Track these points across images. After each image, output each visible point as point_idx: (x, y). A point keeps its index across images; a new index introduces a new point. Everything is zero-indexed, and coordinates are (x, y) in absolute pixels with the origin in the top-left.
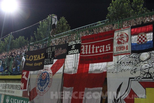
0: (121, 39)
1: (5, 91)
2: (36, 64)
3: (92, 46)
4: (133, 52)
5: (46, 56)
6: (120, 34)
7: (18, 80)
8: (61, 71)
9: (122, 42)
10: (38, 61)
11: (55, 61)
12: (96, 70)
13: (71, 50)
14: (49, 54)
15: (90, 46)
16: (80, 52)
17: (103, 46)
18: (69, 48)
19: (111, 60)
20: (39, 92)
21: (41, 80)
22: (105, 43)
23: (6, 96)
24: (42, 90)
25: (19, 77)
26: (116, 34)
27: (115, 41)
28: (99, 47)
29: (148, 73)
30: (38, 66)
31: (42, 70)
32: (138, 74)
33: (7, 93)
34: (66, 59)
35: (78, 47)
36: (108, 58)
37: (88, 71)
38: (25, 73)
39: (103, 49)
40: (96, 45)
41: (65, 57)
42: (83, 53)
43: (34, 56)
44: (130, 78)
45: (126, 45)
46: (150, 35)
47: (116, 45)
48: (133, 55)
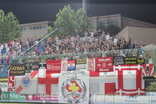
0: (64, 64)
2: (19, 72)
3: (52, 66)
4: (68, 70)
5: (26, 68)
6: (63, 62)
8: (36, 76)
9: (64, 65)
11: (32, 71)
13: (41, 67)
14: (28, 67)
15: (51, 65)
16: (46, 68)
17: (57, 66)
18: (40, 66)
19: (60, 72)
20: (24, 87)
21: (24, 81)
22: (58, 65)
24: (26, 86)
25: (8, 79)
26: (62, 62)
27: (62, 65)
28: (55, 67)
29: (73, 78)
30: (21, 73)
31: (24, 76)
32: (70, 78)
34: (39, 71)
35: (45, 66)
36: (59, 72)
37: (51, 77)
38: (11, 77)
39: (57, 68)
40: (54, 65)
42: (48, 68)
43: (17, 67)
44: (67, 80)
45: (66, 67)
46: (74, 64)
47: (62, 67)
48: (68, 71)
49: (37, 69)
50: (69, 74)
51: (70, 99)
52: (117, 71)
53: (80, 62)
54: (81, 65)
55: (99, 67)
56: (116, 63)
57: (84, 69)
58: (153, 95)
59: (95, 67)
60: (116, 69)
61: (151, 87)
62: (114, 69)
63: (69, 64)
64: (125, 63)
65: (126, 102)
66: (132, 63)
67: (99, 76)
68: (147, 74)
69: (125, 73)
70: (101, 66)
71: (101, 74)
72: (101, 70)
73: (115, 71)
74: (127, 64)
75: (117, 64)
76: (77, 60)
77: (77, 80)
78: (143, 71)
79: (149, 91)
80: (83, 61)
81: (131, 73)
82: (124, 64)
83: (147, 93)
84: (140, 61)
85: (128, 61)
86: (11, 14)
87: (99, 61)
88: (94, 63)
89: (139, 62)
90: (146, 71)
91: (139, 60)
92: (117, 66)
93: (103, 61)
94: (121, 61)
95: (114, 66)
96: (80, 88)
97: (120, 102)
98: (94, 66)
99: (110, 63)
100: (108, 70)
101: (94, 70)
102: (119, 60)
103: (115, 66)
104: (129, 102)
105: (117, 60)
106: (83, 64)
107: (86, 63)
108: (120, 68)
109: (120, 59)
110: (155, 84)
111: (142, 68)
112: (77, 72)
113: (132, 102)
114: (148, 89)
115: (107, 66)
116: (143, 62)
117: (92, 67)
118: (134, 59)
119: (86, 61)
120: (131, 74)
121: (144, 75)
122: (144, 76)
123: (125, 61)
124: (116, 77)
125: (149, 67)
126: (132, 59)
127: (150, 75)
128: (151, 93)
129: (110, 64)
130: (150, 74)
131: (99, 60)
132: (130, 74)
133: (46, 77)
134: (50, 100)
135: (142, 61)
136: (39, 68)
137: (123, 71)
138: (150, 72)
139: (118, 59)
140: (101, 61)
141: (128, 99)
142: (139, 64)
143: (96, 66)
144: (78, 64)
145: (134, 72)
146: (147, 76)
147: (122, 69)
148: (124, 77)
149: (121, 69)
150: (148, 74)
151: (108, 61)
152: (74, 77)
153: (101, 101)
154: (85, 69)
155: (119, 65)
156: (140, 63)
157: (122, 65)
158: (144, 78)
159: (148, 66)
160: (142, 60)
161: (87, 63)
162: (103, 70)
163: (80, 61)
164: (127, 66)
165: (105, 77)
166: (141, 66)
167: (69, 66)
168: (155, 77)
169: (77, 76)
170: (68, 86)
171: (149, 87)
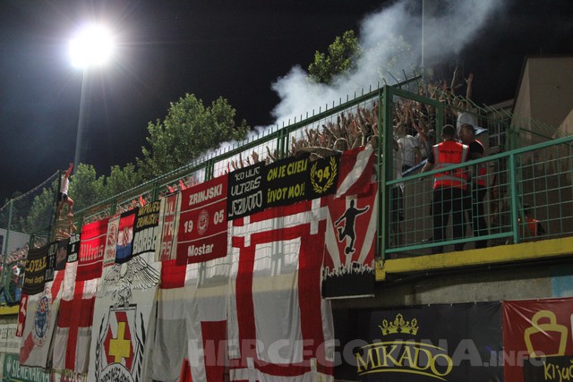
0: (111, 237)
1: (6, 345)
2: (36, 280)
4: (116, 262)
5: (48, 263)
6: (111, 227)
8: (59, 294)
9: (111, 241)
10: (39, 274)
11: (56, 273)
12: (89, 294)
13: (71, 253)
14: (51, 258)
15: (88, 246)
16: (78, 257)
17: (98, 248)
18: (69, 250)
19: (98, 275)
20: (36, 340)
21: (39, 314)
22: (100, 243)
23: (6, 358)
24: (41, 336)
25: (15, 309)
26: (109, 226)
27: (107, 241)
29: (123, 297)
30: (38, 285)
31: (42, 294)
32: (116, 300)
33: (8, 350)
34: (65, 272)
37: (82, 295)
38: (24, 301)
39: (97, 254)
40: (93, 244)
41: (65, 268)
42: (81, 259)
43: (36, 262)
44: (111, 307)
45: (114, 248)
46: (131, 232)
47: (107, 248)
48: (116, 267)
49: (63, 265)
50: (116, 279)
52: (237, 250)
53: (146, 221)
54: (146, 230)
55: (188, 236)
56: (237, 205)
57: (151, 251)
59: (179, 241)
60: (238, 242)
62: (229, 241)
63: (121, 234)
64: (265, 197)
66: (291, 192)
67: (180, 283)
68: (343, 260)
70: (195, 231)
71: (192, 271)
72: (191, 251)
73: (231, 254)
74: (276, 204)
75: (239, 213)
76: (141, 213)
77: (131, 305)
78: (331, 241)
80: (153, 213)
81: (282, 256)
82: (262, 208)
84: (320, 174)
85: (277, 184)
87: (191, 203)
88: (178, 218)
90: (342, 236)
91: (317, 170)
92: (238, 221)
93: (202, 203)
94: (253, 192)
95: (231, 223)
96: (131, 346)
98: (177, 230)
99: (216, 208)
100: (209, 249)
101: (174, 255)
102: (246, 190)
103: (234, 225)
105: (239, 191)
106: (152, 225)
107: (157, 224)
108: (247, 229)
109: (250, 179)
110: (399, 330)
111: (325, 221)
115: (212, 228)
116: (330, 183)
117: (170, 237)
118: (300, 167)
119: (158, 212)
120: (283, 261)
121: (332, 266)
122: (331, 271)
123: (265, 186)
124: (230, 290)
125: (355, 206)
126: (291, 169)
127: (355, 265)
129: (219, 217)
130: (355, 257)
131: (191, 197)
132: (280, 261)
133: (75, 295)
135: (330, 171)
136: (67, 260)
137: (258, 246)
138: (359, 247)
139: (245, 180)
140: (195, 205)
142: (317, 196)
143: (182, 235)
144: (139, 230)
145: (292, 248)
146: (344, 271)
147: (258, 238)
148: (258, 287)
149: (252, 235)
151: (214, 199)
152: (125, 295)
154: (154, 251)
155: (247, 214)
156: (320, 190)
157: (256, 215)
159: (352, 203)
160: (327, 168)
161: (160, 223)
162: (201, 251)
163: (146, 214)
164: (273, 217)
165: (199, 286)
166: (322, 205)
167: (120, 243)
168: (380, 276)
169: (132, 287)
170: (110, 336)
171: (374, 352)
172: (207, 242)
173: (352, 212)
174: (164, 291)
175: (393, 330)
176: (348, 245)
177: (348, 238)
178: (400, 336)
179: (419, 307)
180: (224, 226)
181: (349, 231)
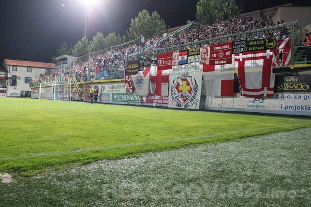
1: (112, 91)
2: (133, 71)
4: (179, 64)
5: (139, 64)
6: (175, 55)
7: (123, 82)
8: (148, 74)
9: (175, 59)
10: (135, 69)
11: (145, 68)
12: (165, 74)
14: (141, 64)
15: (162, 60)
16: (157, 64)
17: (168, 61)
18: (152, 62)
19: (171, 68)
21: (138, 80)
22: (169, 59)
23: (113, 94)
24: (139, 87)
25: (124, 79)
26: (173, 55)
27: (173, 59)
29: (184, 75)
30: (135, 72)
31: (138, 75)
32: (181, 75)
33: (114, 92)
34: (150, 68)
35: (156, 62)
36: (169, 67)
37: (161, 74)
38: (127, 77)
39: (168, 63)
40: (165, 60)
42: (159, 64)
43: (132, 65)
44: (178, 77)
45: (177, 61)
46: (186, 56)
47: (173, 61)
48: (179, 66)
49: (149, 66)
50: (180, 70)
51: (179, 102)
52: (237, 62)
53: (193, 53)
54: (193, 56)
55: (214, 58)
56: (236, 51)
57: (197, 62)
58: (289, 97)
59: (210, 59)
60: (236, 60)
61: (286, 85)
62: (233, 59)
63: (180, 57)
64: (248, 49)
65: (249, 108)
66: (258, 48)
67: (213, 70)
68: (279, 64)
69: (248, 63)
70: (218, 57)
71: (217, 67)
72: (216, 62)
73: (234, 63)
74: (251, 51)
76: (189, 51)
77: (188, 77)
78: (274, 60)
79: (283, 91)
80: (196, 51)
82: (246, 52)
83: (280, 95)
84: (270, 44)
85: (252, 46)
86: (155, 13)
87: (215, 49)
88: (209, 53)
89: (268, 45)
90: (278, 59)
91: (268, 43)
92: (237, 54)
93: (220, 50)
94: (243, 47)
95: (233, 55)
96: (191, 87)
97: (241, 107)
98: (209, 57)
99: (228, 51)
100: (225, 62)
101: (208, 63)
102: (240, 47)
103: (235, 55)
104: (253, 108)
105: (237, 46)
106: (196, 55)
107: (199, 54)
108: (241, 57)
109: (241, 44)
111: (272, 56)
112: (189, 67)
113: (257, 108)
114: (282, 89)
115: (225, 56)
116: (274, 46)
117: (206, 58)
118: (261, 42)
119: (199, 51)
121: (275, 66)
123: (248, 46)
124: (236, 72)
126: (258, 42)
127: (283, 66)
128: (286, 95)
129: (228, 53)
131: (215, 48)
132: (255, 64)
133: (157, 74)
134: (163, 103)
135: (274, 43)
136: (150, 64)
137: (245, 61)
138: (284, 62)
139: (239, 44)
140: (217, 50)
141: (252, 104)
142: (268, 49)
143: (211, 57)
144: (190, 56)
145: (261, 62)
146: (279, 67)
147: (244, 59)
148: (246, 71)
150: (281, 64)
151: (225, 49)
152: (185, 73)
153: (217, 106)
154: (199, 62)
155: (241, 53)
156: (270, 48)
157: (243, 53)
158: (275, 71)
159: (282, 51)
160: (272, 43)
161: (201, 54)
162: (219, 62)
163: (192, 51)
164: (252, 54)
165: (221, 71)
166: (270, 51)
167: (180, 60)
168: (292, 68)
169: (188, 71)
170: (178, 85)
171: (283, 86)
172: (223, 60)
173: (281, 54)
174: (205, 72)
175: (290, 80)
176: (280, 61)
177: (280, 60)
178: (292, 81)
179: (299, 75)
180: (231, 56)
181: (281, 58)
